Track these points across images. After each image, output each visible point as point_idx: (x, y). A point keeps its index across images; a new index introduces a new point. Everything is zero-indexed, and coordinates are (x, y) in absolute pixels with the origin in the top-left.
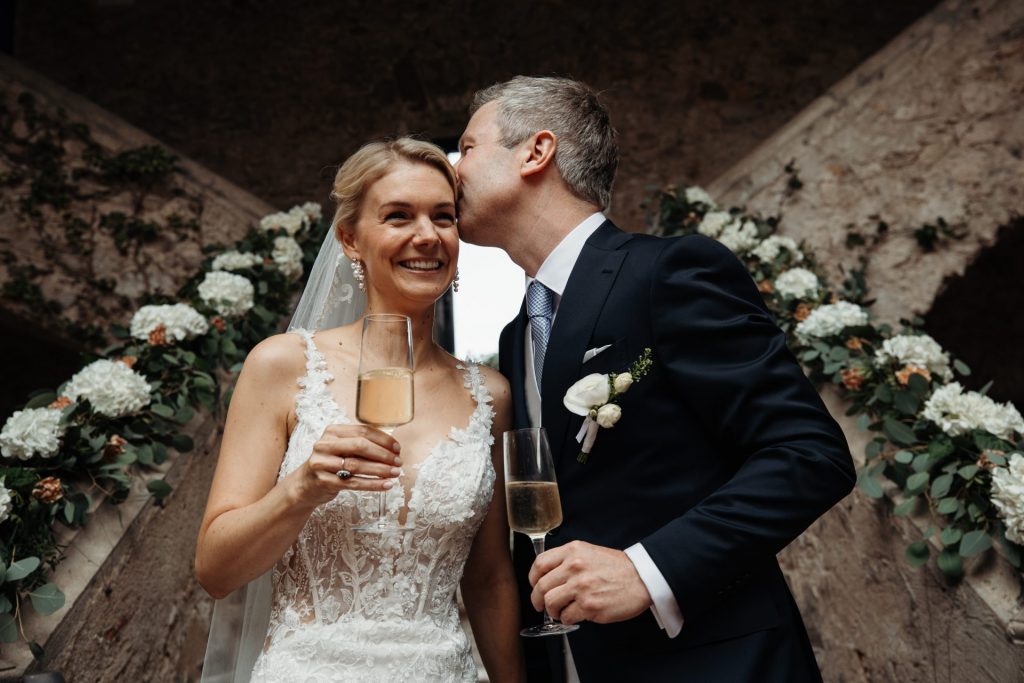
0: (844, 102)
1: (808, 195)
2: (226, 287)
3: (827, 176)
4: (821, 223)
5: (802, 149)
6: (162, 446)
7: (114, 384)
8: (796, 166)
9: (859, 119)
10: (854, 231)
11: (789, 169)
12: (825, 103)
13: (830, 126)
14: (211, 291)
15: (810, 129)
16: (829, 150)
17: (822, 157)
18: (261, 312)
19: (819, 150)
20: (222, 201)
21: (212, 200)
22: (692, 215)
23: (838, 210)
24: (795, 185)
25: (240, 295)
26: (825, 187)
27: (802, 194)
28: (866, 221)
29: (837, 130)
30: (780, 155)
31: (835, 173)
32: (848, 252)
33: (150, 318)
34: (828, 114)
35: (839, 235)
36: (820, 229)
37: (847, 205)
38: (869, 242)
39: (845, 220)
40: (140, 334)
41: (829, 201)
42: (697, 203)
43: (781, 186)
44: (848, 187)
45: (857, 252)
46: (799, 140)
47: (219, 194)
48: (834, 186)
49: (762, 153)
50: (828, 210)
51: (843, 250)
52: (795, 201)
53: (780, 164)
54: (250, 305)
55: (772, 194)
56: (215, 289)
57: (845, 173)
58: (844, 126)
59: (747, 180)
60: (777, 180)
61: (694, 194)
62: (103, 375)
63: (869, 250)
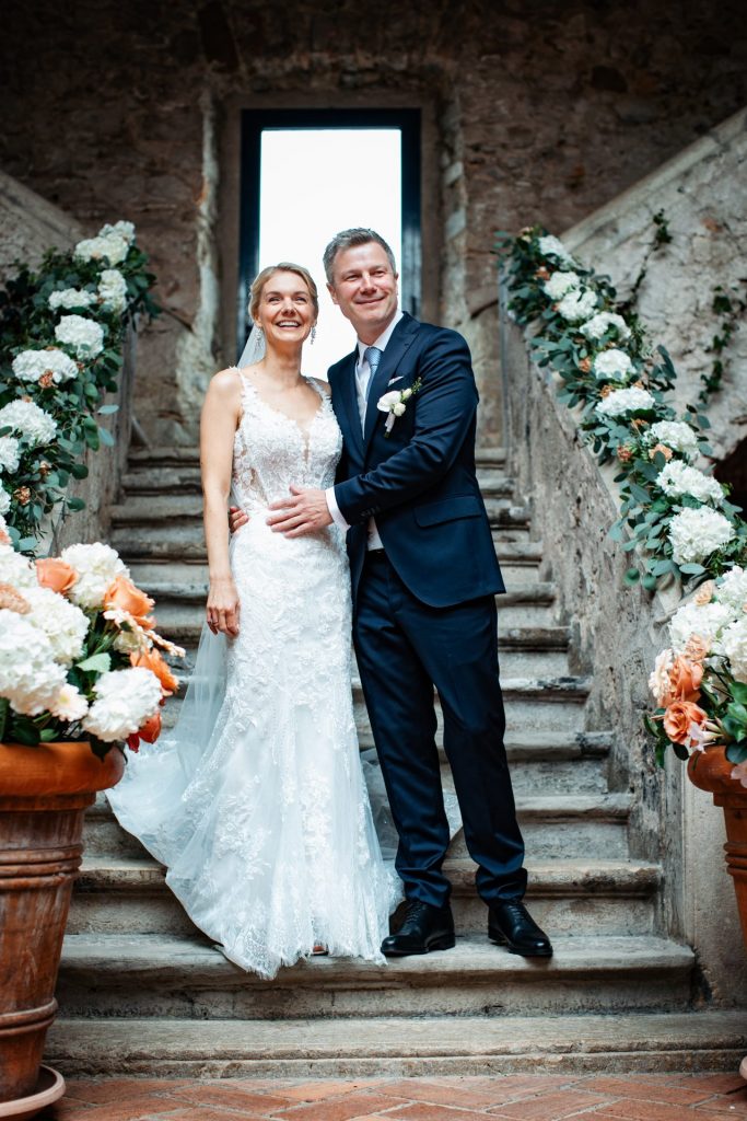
0: (726, 148)
1: (678, 250)
2: (80, 331)
3: (701, 230)
4: (688, 282)
5: (677, 197)
6: (66, 473)
7: (32, 420)
8: (666, 217)
9: (741, 167)
10: (722, 294)
11: (658, 220)
12: (707, 146)
13: (710, 171)
14: (68, 334)
15: (687, 174)
16: (704, 202)
17: (697, 208)
18: (111, 354)
19: (694, 200)
20: (18, 210)
21: (6, 209)
22: (543, 269)
23: (708, 269)
24: (663, 238)
25: (94, 339)
26: (696, 240)
27: (671, 248)
28: (736, 284)
29: (715, 179)
30: (651, 201)
31: (708, 228)
32: (715, 317)
33: (31, 362)
34: (708, 159)
35: (706, 298)
36: (687, 289)
37: (718, 264)
38: (736, 309)
39: (714, 282)
40: (22, 376)
41: (698, 259)
42: (551, 255)
43: (649, 237)
44: (722, 244)
45: (724, 318)
46: (675, 186)
47: (14, 200)
48: (706, 241)
49: (632, 197)
50: (697, 268)
51: (709, 314)
52: (663, 255)
53: (651, 212)
54: (101, 348)
55: (640, 245)
56: (72, 333)
57: (718, 228)
58: (724, 174)
59: (612, 227)
60: (646, 229)
61: (548, 245)
62: (22, 412)
63: (735, 317)
